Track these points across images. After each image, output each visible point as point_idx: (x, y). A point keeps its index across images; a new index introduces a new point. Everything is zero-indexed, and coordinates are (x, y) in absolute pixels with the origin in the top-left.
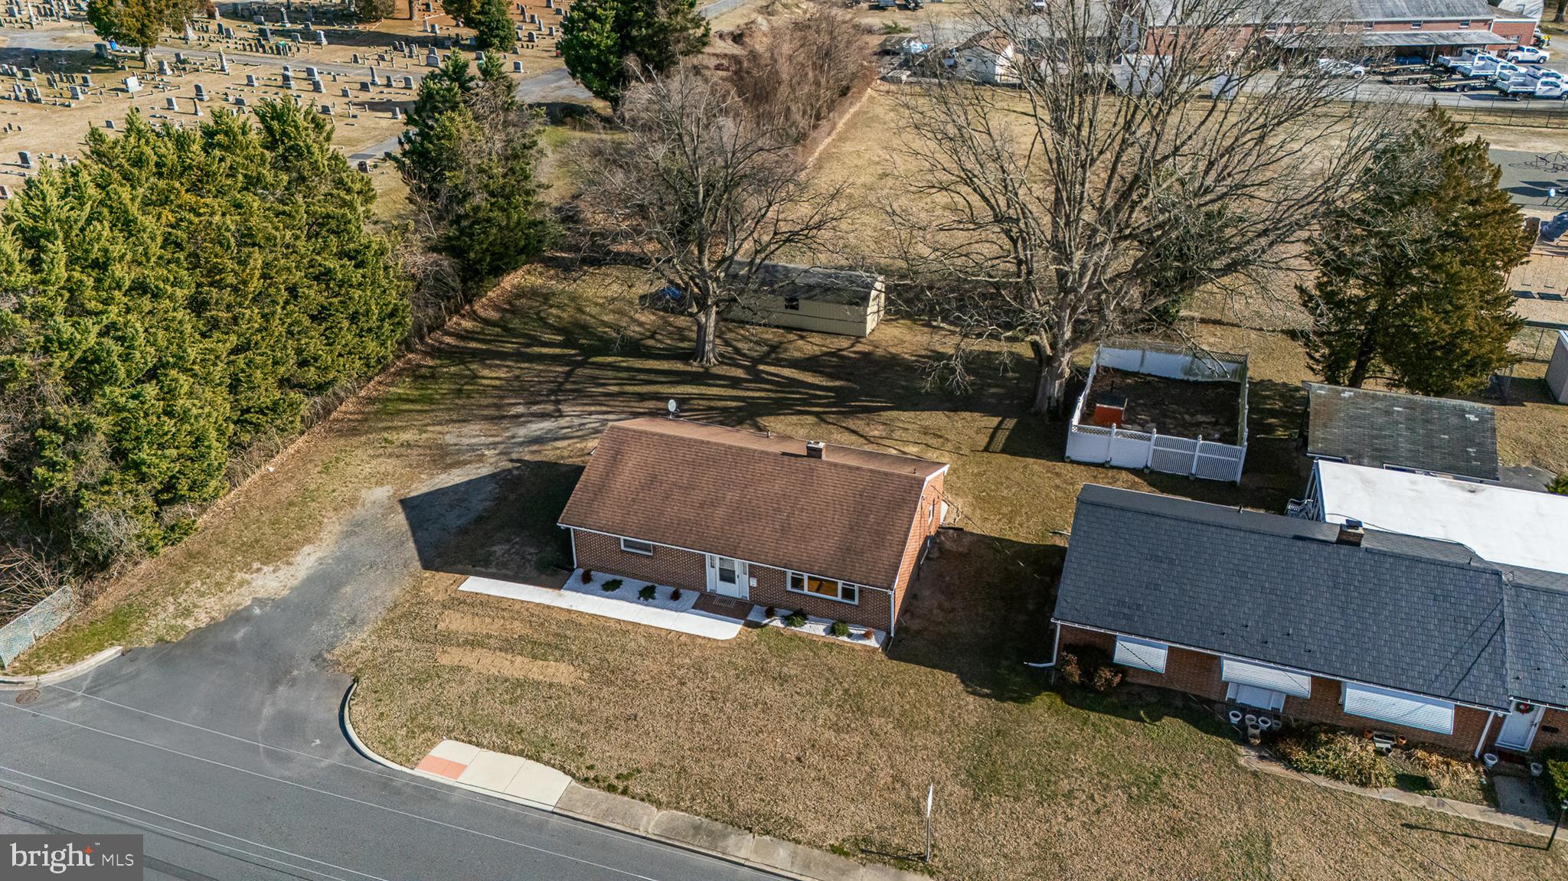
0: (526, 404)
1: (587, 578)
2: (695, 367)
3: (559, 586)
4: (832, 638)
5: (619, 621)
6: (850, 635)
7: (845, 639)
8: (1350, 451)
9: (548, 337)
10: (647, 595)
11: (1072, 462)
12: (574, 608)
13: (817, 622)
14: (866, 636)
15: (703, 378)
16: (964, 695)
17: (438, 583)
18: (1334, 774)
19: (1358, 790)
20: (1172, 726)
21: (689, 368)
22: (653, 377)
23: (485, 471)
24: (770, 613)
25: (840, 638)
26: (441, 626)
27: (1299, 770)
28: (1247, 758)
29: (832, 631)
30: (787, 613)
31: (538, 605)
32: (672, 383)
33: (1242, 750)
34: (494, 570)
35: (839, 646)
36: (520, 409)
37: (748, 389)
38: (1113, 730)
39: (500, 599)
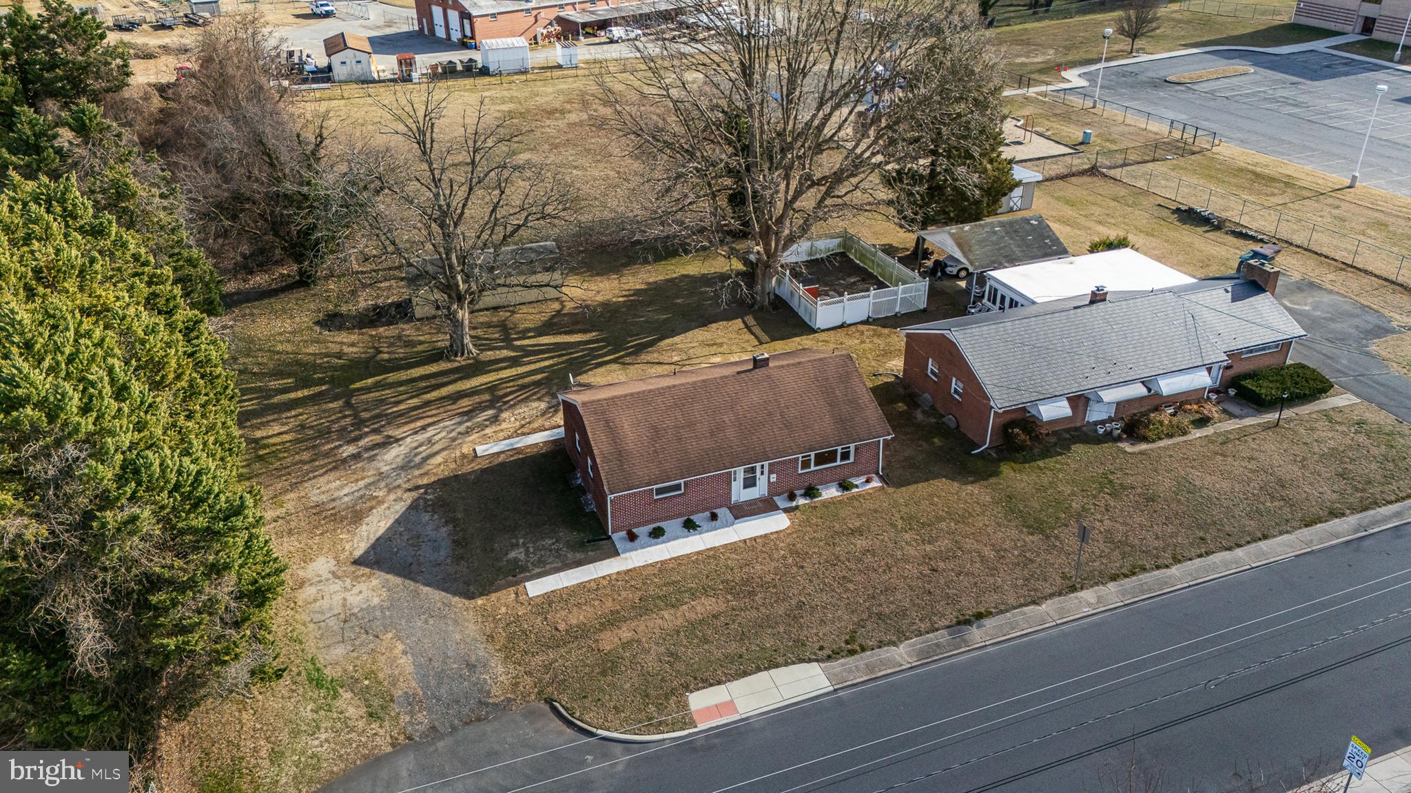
0: (349, 442)
1: (632, 537)
2: (460, 361)
3: (616, 553)
4: (848, 494)
5: (698, 553)
6: (857, 486)
7: (856, 490)
8: (994, 262)
9: (274, 384)
10: (690, 526)
11: (823, 331)
12: (650, 562)
13: (827, 488)
14: (868, 481)
15: (478, 368)
16: (964, 487)
17: (502, 600)
18: (1170, 436)
19: (1185, 438)
20: (1078, 449)
21: (456, 365)
22: (433, 381)
23: (400, 508)
24: (792, 497)
25: (853, 490)
26: (562, 626)
27: (1154, 441)
28: (1127, 447)
29: (843, 488)
30: (802, 492)
31: (618, 573)
32: (461, 379)
33: (1120, 445)
34: (537, 570)
35: (857, 496)
36: (349, 450)
37: (530, 363)
38: (1057, 466)
39: (582, 586)
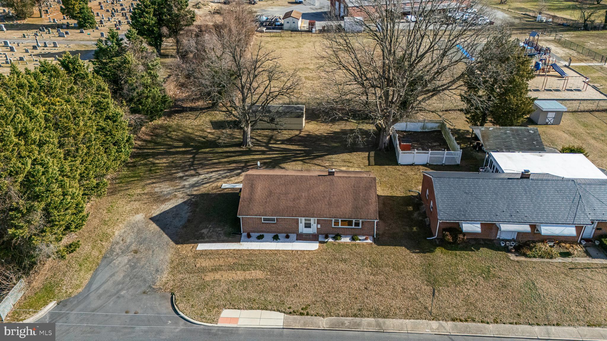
0: (183, 171)
1: (249, 236)
2: (244, 148)
3: (239, 241)
4: (354, 242)
5: (270, 250)
6: (360, 240)
7: (359, 241)
8: (498, 148)
9: (176, 144)
10: (276, 238)
11: (401, 165)
12: (249, 249)
13: (346, 237)
14: (366, 239)
15: (249, 152)
16: (411, 254)
17: (186, 249)
18: (541, 257)
19: (550, 260)
20: (484, 251)
21: (242, 149)
22: (229, 154)
23: (180, 201)
24: (327, 237)
25: (357, 241)
26: (198, 265)
27: (530, 257)
28: (512, 257)
29: (353, 239)
30: (333, 236)
31: (234, 250)
32: (238, 156)
33: (509, 254)
34: (207, 240)
35: (358, 245)
36: (181, 174)
37: (269, 154)
38: (466, 256)
39: (217, 251)
